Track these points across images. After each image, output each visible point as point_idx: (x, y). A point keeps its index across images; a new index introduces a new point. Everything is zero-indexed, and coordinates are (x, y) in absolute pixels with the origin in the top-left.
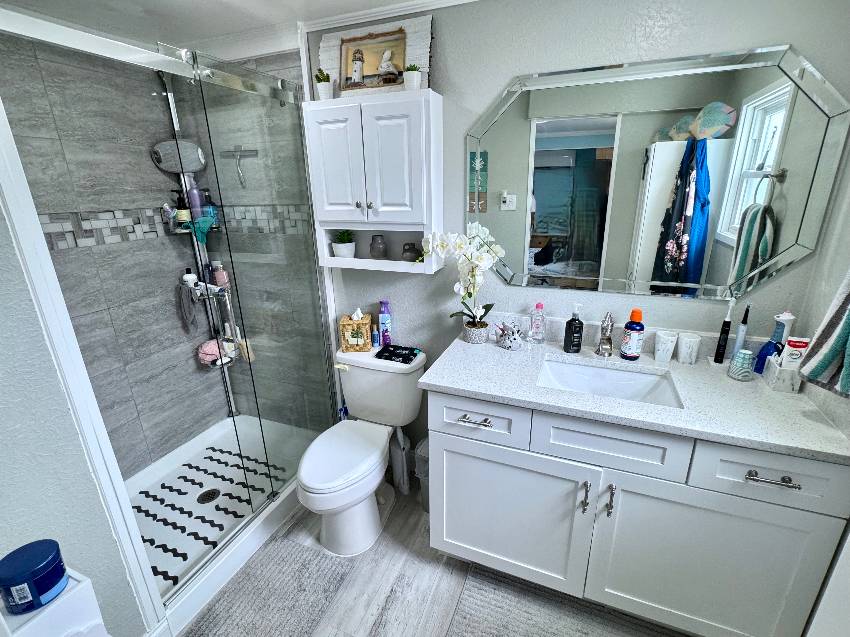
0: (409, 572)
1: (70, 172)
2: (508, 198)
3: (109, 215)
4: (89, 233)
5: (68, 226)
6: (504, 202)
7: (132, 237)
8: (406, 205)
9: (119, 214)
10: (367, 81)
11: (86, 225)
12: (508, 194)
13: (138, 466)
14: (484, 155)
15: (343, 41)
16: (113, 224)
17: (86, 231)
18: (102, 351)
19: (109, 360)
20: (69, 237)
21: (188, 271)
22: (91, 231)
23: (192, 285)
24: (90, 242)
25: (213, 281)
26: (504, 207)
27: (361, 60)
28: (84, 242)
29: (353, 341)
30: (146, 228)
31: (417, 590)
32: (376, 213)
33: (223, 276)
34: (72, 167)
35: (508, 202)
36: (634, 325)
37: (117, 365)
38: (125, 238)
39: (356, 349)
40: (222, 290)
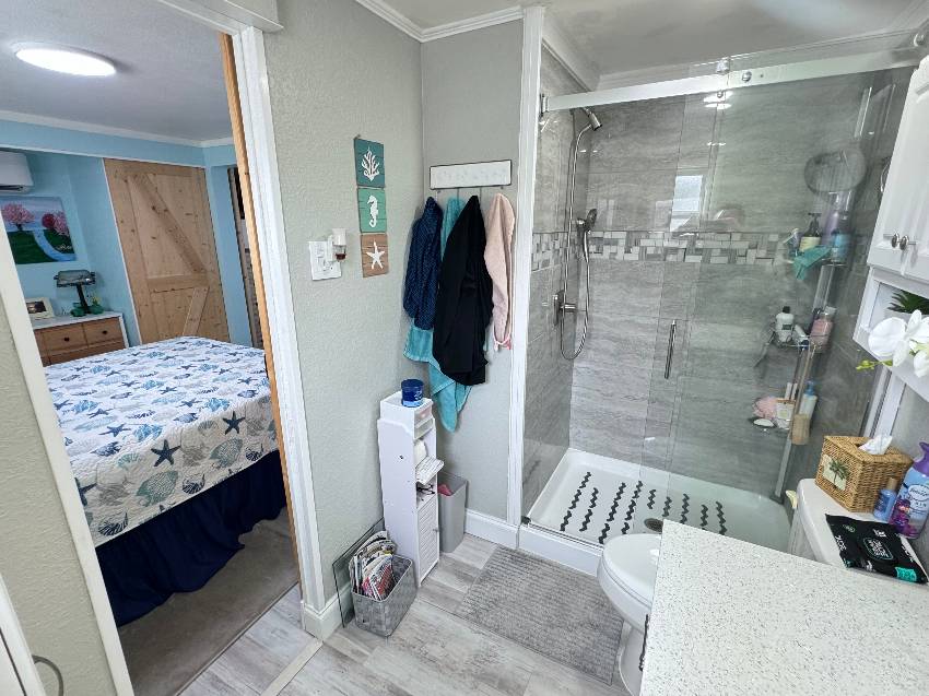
3: (725, 237)
4: (699, 252)
7: (741, 260)
9: (736, 237)
11: (700, 244)
16: (726, 246)
20: (681, 252)
21: (786, 310)
22: (702, 249)
23: (780, 328)
24: (698, 259)
25: (808, 330)
28: (691, 259)
30: (762, 254)
32: (913, 259)
33: (822, 329)
38: (732, 261)
39: (831, 489)
40: (805, 342)
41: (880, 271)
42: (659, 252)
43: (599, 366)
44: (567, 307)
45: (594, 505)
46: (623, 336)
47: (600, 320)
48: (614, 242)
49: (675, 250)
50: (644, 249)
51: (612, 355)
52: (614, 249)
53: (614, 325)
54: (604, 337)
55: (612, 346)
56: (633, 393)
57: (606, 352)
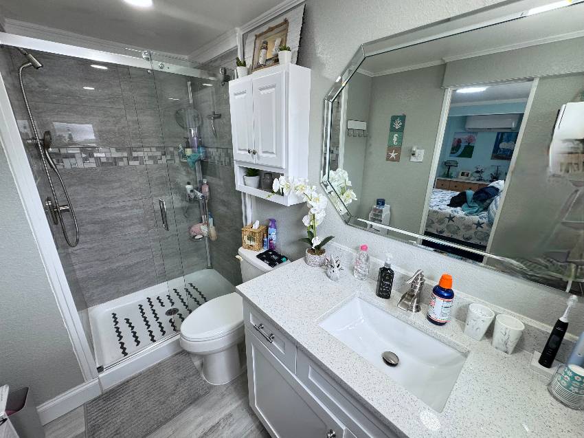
0: (236, 415)
1: (129, 126)
2: (417, 152)
3: (149, 150)
4: (136, 159)
5: (125, 154)
6: (413, 154)
7: (160, 162)
8: (273, 153)
9: (154, 149)
10: (268, 63)
11: (135, 154)
12: (418, 148)
13: (150, 284)
14: (403, 118)
15: (257, 37)
16: (150, 154)
17: (134, 157)
18: (136, 220)
19: (139, 226)
20: (125, 159)
21: (189, 184)
22: (137, 157)
23: (189, 192)
24: (137, 163)
25: (200, 191)
26: (413, 159)
27: (266, 48)
28: (131, 163)
29: (248, 242)
30: (169, 157)
31: (232, 432)
32: (259, 157)
33: (206, 189)
34: (130, 123)
35: (416, 155)
36: (444, 292)
37: (144, 229)
38: (155, 162)
39: (250, 247)
40: (203, 196)
41: (239, 162)
42: (110, 161)
43: (92, 244)
44: (62, 208)
45: (133, 328)
46: (103, 219)
47: (80, 212)
48: (73, 156)
49: (121, 159)
50: (98, 159)
51: (99, 233)
52: (73, 161)
53: (92, 213)
54: (88, 223)
55: (97, 228)
56: (124, 251)
57: (94, 233)
